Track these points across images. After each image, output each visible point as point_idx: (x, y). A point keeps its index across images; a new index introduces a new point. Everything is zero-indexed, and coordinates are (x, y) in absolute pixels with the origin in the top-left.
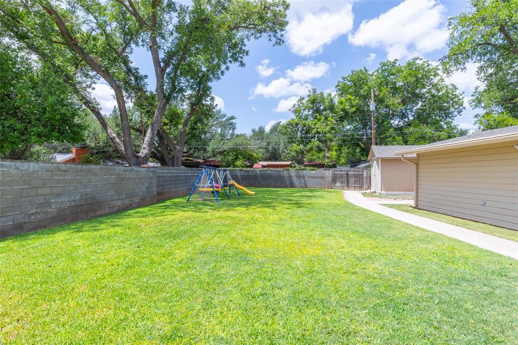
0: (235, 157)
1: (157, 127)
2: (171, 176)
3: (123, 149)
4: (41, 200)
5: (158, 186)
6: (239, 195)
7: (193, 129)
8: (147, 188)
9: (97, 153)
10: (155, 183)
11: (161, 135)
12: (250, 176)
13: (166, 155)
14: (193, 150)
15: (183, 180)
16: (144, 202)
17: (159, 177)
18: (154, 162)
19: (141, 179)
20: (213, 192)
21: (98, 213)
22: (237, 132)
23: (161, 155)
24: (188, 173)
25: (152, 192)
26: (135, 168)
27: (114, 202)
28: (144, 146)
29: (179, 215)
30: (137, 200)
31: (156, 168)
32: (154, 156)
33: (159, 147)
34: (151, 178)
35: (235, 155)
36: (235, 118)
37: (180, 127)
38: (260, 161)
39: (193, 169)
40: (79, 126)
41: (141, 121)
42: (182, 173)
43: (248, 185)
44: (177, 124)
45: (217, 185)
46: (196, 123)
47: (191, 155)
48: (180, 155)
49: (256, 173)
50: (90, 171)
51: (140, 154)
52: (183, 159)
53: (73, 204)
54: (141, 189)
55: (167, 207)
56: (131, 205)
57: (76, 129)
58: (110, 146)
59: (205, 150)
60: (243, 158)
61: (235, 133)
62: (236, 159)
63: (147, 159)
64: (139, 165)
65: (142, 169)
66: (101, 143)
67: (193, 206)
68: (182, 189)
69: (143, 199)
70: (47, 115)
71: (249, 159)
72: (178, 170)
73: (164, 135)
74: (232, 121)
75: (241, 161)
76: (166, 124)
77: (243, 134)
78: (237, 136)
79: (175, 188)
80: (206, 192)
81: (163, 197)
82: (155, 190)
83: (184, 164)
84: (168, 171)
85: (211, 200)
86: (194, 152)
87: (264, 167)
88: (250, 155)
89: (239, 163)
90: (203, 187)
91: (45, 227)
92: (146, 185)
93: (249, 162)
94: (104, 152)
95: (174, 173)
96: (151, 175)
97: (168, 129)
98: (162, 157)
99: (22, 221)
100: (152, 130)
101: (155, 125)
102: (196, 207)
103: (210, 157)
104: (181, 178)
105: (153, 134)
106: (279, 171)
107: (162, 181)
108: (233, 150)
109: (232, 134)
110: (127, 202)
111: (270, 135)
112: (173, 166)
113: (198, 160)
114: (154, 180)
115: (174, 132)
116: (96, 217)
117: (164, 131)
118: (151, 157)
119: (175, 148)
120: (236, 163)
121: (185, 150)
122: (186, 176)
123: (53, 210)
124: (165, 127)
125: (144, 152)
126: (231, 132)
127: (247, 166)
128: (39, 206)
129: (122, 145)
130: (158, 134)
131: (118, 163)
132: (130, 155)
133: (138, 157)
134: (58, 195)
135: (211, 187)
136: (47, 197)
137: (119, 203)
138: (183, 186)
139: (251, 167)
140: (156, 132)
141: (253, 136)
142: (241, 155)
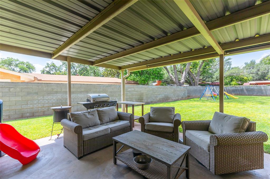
0: (231, 80)
1: (187, 71)
2: (193, 90)
3: (175, 80)
4: (155, 96)
5: (188, 93)
6: (228, 98)
7: (204, 69)
8: (184, 94)
9: (164, 82)
10: (186, 92)
11: (189, 74)
12: (239, 89)
13: (191, 81)
14: (205, 78)
15: (199, 91)
16: (182, 99)
17: (188, 90)
18: (186, 84)
19: (181, 90)
20: (212, 96)
21: (169, 101)
22: (232, 66)
23: (190, 81)
24: (201, 88)
25: (186, 95)
26: (179, 87)
27: (173, 98)
28: (182, 78)
29: (195, 103)
30: (180, 98)
31: (187, 86)
32: (186, 82)
33: (188, 78)
34: (185, 90)
35: (231, 79)
36: (231, 59)
37: (198, 68)
38: (250, 81)
39: (203, 86)
40: (162, 74)
41: (181, 68)
42: (198, 88)
43: (236, 95)
44: (197, 67)
45: (215, 93)
46: (205, 66)
47: (204, 80)
48: (198, 81)
49: (243, 88)
50: (166, 88)
51: (181, 82)
52: (199, 82)
53: (162, 97)
54: (182, 94)
55: (191, 101)
56: (178, 100)
57: (161, 75)
58: (169, 79)
59: (212, 77)
60: (237, 80)
61: (231, 67)
62: (232, 80)
63: (184, 83)
64: (180, 85)
65: (182, 87)
66: (166, 78)
67: (202, 101)
68: (198, 95)
69: (182, 98)
70: (155, 72)
71: (241, 81)
72: (196, 87)
73: (190, 73)
74: (229, 61)
75: (235, 82)
76: (191, 69)
77: (236, 67)
78: (232, 68)
79: (195, 94)
80: (209, 96)
81: (190, 98)
82: (187, 95)
83: (199, 84)
84: (192, 88)
85: (211, 100)
86: (206, 79)
87: (251, 84)
88: (242, 78)
89: (233, 83)
90: (207, 94)
91: (156, 103)
92: (183, 93)
93: (241, 82)
94: (167, 81)
95: (194, 88)
96: (185, 89)
97: (192, 71)
98: (190, 82)
99: (152, 101)
100: (185, 72)
101: (187, 70)
102: (203, 101)
103: (215, 81)
104: (198, 91)
105: (186, 74)
106: (260, 87)
107: (189, 92)
108: (230, 76)
109: (229, 68)
110: (177, 98)
111: (260, 64)
112: (194, 85)
113: (208, 83)
114: (186, 91)
115: (195, 71)
116: (168, 102)
117: (191, 71)
118: (185, 82)
119: (195, 78)
120: (231, 83)
121: (201, 78)
122: (200, 90)
123: (158, 99)
124: (191, 70)
125: (182, 80)
126: (228, 66)
127: (239, 84)
128: (155, 97)
129: (174, 79)
130: (188, 73)
131: (172, 85)
132: (177, 82)
133: (180, 83)
134: (159, 95)
135: (211, 94)
136: (157, 95)
137: (174, 98)
138: (199, 94)
139: (242, 84)
140: (187, 73)
141: (246, 67)
142: (235, 79)
